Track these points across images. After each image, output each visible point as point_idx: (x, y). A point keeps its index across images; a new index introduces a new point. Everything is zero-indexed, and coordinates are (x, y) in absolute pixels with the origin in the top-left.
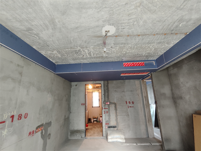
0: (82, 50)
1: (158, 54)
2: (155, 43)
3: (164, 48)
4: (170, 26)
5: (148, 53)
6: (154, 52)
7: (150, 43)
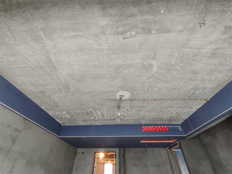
0: (94, 111)
1: (181, 118)
2: (175, 107)
3: (186, 112)
4: (186, 93)
5: (170, 117)
6: (176, 115)
7: (170, 107)
